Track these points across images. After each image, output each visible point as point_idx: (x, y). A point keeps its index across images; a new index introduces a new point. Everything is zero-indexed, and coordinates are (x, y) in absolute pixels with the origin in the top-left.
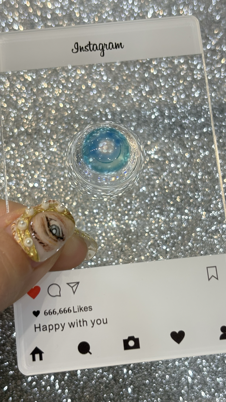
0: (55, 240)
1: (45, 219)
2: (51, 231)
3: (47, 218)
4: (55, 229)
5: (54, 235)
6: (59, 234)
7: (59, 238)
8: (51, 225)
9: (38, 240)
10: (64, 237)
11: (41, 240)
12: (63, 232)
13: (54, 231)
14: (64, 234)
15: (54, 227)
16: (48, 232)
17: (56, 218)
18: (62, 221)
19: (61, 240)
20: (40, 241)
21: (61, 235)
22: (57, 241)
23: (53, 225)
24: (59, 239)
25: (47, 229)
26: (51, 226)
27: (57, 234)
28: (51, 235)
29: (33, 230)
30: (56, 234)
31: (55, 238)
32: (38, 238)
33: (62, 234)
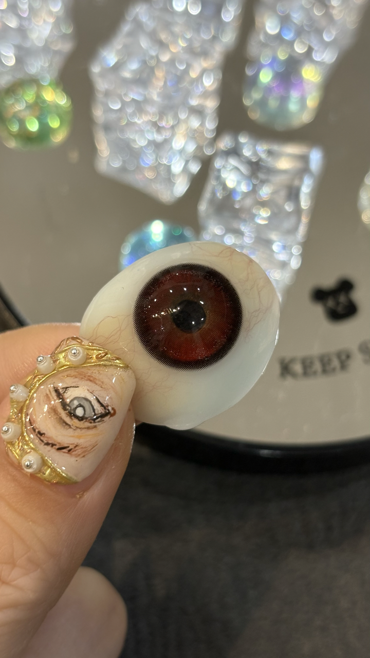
0: (88, 428)
1: (54, 394)
2: (72, 414)
3: (57, 391)
4: (80, 406)
5: (81, 419)
6: (94, 410)
7: (97, 418)
8: (68, 401)
9: (53, 445)
10: (110, 408)
11: (59, 443)
12: (101, 402)
13: (80, 412)
14: (105, 403)
15: (76, 403)
16: (68, 420)
17: (77, 380)
18: (91, 381)
19: (106, 419)
20: (57, 447)
21: (99, 410)
22: (95, 427)
23: (71, 401)
24: (99, 419)
25: (63, 414)
26: (68, 405)
27: (89, 413)
28: (76, 422)
29: (37, 431)
30: (86, 416)
31: (87, 424)
32: (50, 442)
33: (102, 405)
